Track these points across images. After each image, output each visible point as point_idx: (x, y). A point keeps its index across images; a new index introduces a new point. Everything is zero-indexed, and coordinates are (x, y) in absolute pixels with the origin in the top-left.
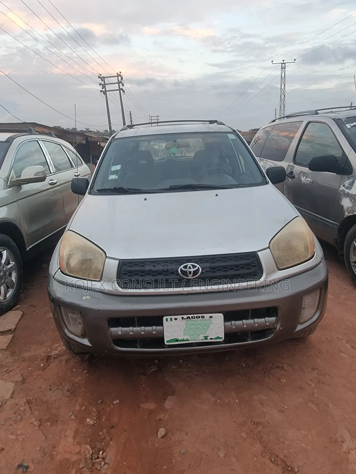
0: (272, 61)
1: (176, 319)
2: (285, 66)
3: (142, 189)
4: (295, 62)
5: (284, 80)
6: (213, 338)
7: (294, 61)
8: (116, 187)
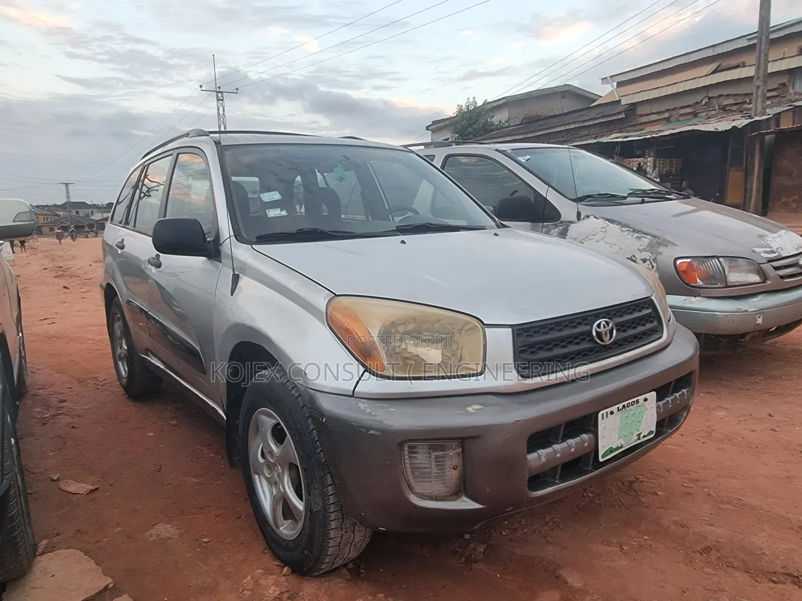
0: (201, 86)
1: (612, 413)
2: (223, 97)
3: (353, 231)
4: (237, 93)
5: (223, 119)
6: (646, 434)
7: (236, 91)
8: (301, 230)
